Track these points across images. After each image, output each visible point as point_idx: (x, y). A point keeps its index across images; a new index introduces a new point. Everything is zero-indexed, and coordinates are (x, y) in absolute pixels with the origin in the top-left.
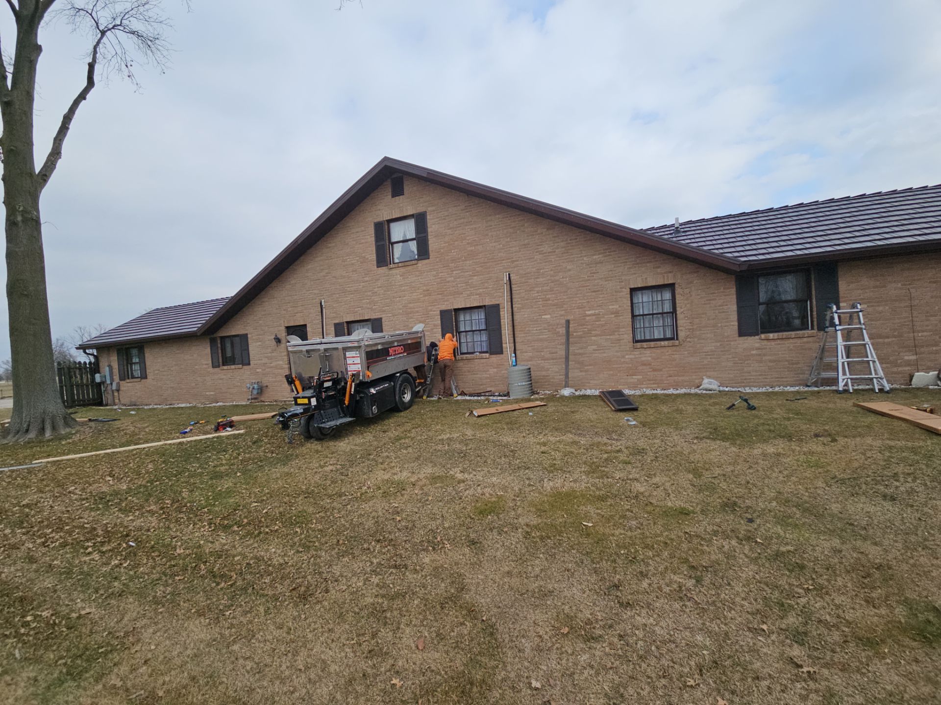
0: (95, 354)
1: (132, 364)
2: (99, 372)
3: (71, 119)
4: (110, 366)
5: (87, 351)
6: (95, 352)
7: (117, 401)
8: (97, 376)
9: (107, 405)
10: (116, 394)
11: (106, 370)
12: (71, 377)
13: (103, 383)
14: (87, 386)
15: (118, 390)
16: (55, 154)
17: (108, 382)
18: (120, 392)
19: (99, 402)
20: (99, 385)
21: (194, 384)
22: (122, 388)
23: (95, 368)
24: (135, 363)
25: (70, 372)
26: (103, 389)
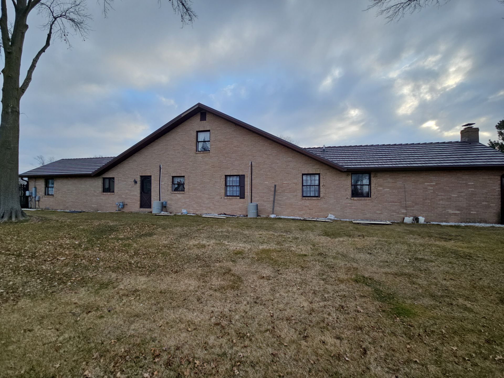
0: (27, 180)
1: (48, 188)
2: (28, 190)
3: (37, 62)
4: (35, 188)
5: (23, 179)
7: (37, 206)
8: (27, 192)
9: (31, 208)
10: (37, 203)
11: (32, 190)
13: (30, 196)
15: (38, 201)
17: (34, 196)
18: (40, 202)
19: (26, 207)
20: (28, 197)
21: (85, 201)
22: (41, 200)
23: (26, 188)
24: (50, 187)
26: (29, 199)
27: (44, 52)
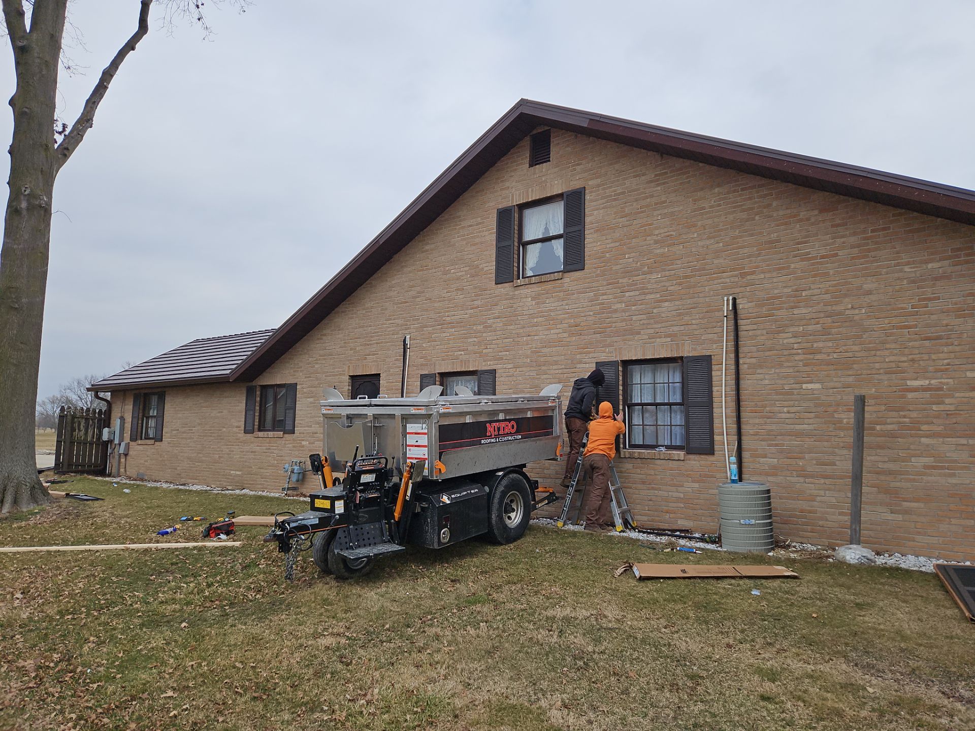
0: (109, 399)
1: (148, 418)
2: (109, 427)
3: (112, 76)
4: (122, 419)
5: (101, 395)
6: (108, 396)
7: (122, 470)
8: (106, 431)
9: (109, 475)
10: (123, 460)
11: (116, 423)
12: (73, 430)
13: (111, 441)
14: (91, 444)
15: (126, 455)
16: (86, 120)
17: (116, 441)
18: (128, 458)
19: (101, 471)
20: (106, 444)
21: (217, 456)
22: (131, 453)
23: (105, 420)
24: (152, 417)
25: (73, 422)
26: (109, 451)
27: (133, 49)
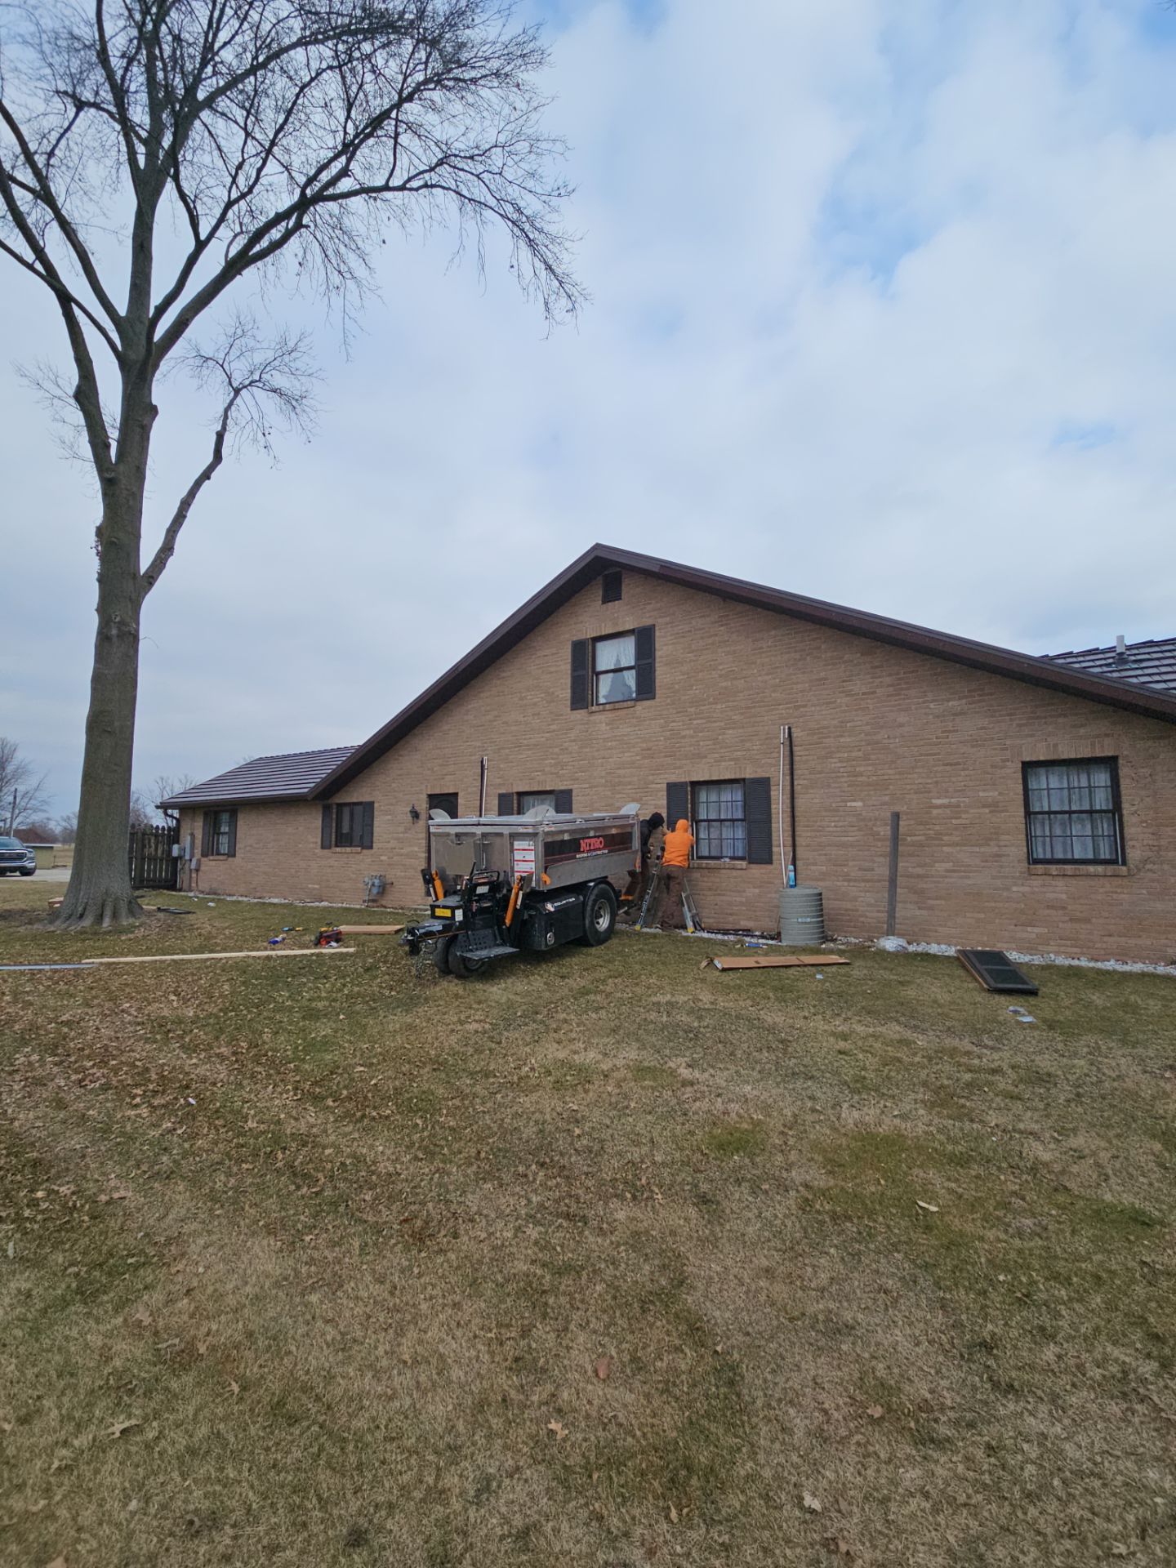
0: (177, 816)
1: (219, 834)
2: (178, 842)
3: (189, 507)
4: (192, 835)
5: (170, 812)
6: (176, 813)
7: (194, 885)
8: (175, 847)
9: (180, 890)
10: (194, 875)
11: (186, 840)
12: (144, 846)
13: (180, 857)
14: (161, 860)
15: (197, 870)
16: (167, 549)
17: (187, 857)
18: (200, 873)
19: (171, 885)
20: (176, 859)
21: (294, 871)
22: (202, 868)
23: (173, 836)
24: (223, 834)
25: (143, 840)
26: (179, 866)
27: (209, 478)
